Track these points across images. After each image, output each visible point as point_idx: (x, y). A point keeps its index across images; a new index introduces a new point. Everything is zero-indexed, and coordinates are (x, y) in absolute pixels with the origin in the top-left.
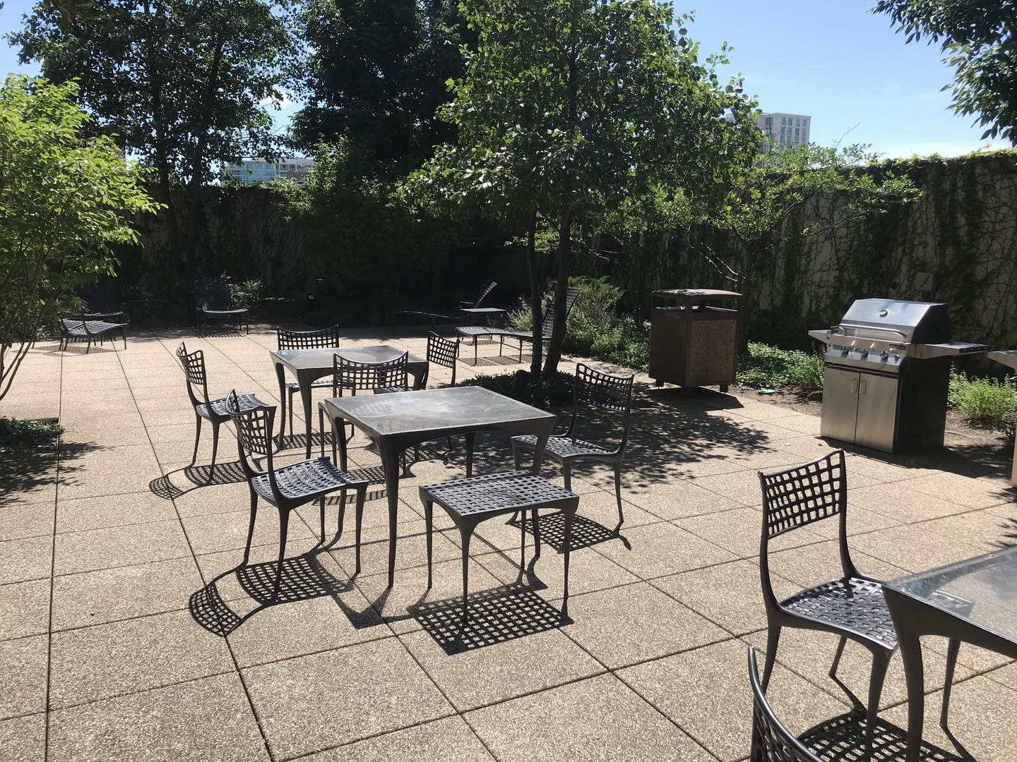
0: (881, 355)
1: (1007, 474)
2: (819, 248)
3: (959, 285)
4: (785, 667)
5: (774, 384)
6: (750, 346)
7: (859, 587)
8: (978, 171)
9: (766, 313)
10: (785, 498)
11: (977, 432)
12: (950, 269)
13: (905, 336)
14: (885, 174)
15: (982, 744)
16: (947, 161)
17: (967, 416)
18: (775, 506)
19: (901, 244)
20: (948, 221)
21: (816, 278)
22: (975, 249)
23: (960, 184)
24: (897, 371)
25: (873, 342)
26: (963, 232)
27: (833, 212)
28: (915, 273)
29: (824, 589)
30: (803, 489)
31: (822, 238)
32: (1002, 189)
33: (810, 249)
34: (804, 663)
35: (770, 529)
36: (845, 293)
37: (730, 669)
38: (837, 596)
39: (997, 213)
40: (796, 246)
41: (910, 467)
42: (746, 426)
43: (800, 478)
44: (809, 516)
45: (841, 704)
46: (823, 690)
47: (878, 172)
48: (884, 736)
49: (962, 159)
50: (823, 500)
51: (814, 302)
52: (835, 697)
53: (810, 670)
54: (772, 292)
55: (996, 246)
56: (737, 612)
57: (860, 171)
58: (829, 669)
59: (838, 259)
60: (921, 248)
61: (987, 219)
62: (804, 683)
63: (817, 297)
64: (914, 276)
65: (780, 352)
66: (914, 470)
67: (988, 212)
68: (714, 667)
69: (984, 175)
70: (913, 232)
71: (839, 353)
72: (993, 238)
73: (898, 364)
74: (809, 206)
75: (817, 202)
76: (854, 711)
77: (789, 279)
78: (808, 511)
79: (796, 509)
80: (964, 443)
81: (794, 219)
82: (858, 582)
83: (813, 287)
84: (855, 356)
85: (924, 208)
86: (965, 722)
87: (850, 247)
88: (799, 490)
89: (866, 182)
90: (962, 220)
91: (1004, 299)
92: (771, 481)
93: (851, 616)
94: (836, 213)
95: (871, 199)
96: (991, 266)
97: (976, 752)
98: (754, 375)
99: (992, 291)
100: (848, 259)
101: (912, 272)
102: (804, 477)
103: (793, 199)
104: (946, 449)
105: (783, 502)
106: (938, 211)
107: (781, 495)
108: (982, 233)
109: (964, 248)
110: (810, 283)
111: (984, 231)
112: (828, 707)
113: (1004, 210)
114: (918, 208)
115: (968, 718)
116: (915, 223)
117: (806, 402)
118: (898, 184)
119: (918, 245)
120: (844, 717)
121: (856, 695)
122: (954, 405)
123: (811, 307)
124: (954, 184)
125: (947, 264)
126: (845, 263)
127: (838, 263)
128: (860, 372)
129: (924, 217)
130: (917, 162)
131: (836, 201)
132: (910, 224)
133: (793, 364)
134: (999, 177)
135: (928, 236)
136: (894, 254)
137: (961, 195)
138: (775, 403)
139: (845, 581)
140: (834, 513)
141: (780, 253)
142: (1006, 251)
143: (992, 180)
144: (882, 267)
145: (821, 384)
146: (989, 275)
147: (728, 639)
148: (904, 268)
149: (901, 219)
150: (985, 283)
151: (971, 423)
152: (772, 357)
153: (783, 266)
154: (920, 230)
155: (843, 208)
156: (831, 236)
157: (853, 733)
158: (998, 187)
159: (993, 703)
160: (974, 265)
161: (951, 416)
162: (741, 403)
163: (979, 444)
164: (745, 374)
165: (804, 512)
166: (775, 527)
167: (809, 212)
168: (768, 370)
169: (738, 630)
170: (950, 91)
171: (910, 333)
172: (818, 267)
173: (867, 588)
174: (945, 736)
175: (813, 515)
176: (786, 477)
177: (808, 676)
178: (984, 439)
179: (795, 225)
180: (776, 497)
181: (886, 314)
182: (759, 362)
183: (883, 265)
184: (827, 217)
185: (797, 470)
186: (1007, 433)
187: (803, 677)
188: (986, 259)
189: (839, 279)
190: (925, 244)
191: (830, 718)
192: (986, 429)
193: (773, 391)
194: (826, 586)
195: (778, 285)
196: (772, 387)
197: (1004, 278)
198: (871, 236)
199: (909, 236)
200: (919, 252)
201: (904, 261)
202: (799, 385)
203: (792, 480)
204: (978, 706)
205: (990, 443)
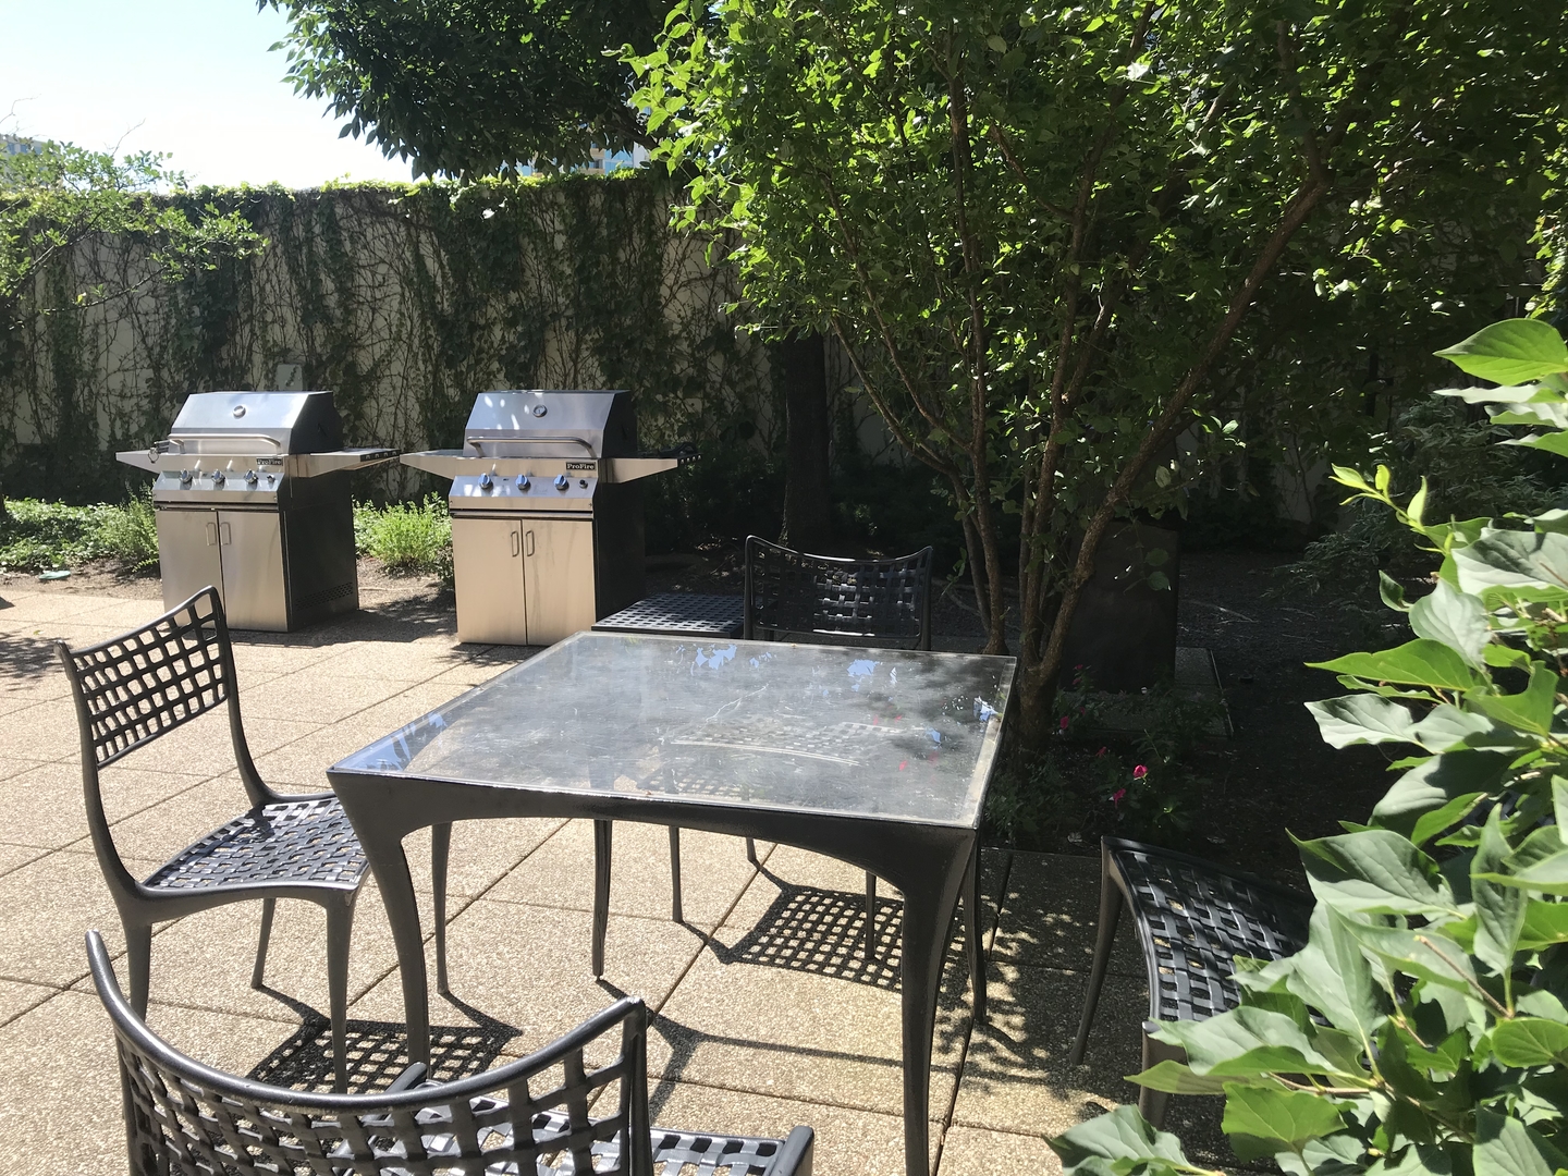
0: (246, 478)
1: (451, 627)
2: (112, 332)
3: (340, 382)
4: (170, 1004)
5: (68, 562)
6: (9, 504)
7: (281, 816)
8: (339, 210)
9: (30, 450)
10: (120, 690)
11: (401, 582)
12: (324, 358)
13: (278, 444)
14: (203, 208)
15: (501, 995)
16: (295, 195)
17: (383, 563)
18: (103, 707)
19: (246, 322)
20: (309, 286)
21: (115, 383)
22: (353, 327)
23: (317, 229)
24: (275, 500)
25: (229, 458)
26: (332, 301)
27: (125, 271)
28: (275, 365)
29: (221, 837)
30: (152, 668)
31: (113, 315)
32: (375, 238)
33: (95, 332)
34: (205, 985)
35: (100, 750)
36: (168, 404)
37: (61, 1050)
38: (246, 841)
39: (374, 274)
40: (67, 332)
41: (318, 645)
42: (24, 635)
43: (144, 650)
44: (173, 716)
45: (281, 1025)
46: (246, 1015)
47: (194, 206)
48: (361, 1045)
49: (314, 193)
50: (194, 682)
51: (118, 423)
52: (269, 1018)
53: (217, 991)
54: (36, 412)
55: (380, 323)
56: (57, 946)
57: (161, 203)
58: (250, 977)
59: (150, 350)
60: (277, 327)
61: (362, 282)
62: (209, 1017)
63: (121, 414)
64: (274, 371)
65: (70, 510)
66: (324, 649)
67: (362, 271)
68: (26, 1059)
69: (348, 217)
70: (262, 303)
71: (177, 483)
72: (374, 311)
73: (275, 487)
74: (79, 260)
75: (95, 253)
76: (307, 1024)
77: (65, 386)
78: (169, 706)
79: (145, 706)
80: (387, 599)
81: (56, 283)
82: (277, 809)
83: (113, 399)
84: (203, 486)
85: (272, 266)
86: (472, 973)
87: (165, 328)
88: (145, 671)
89: (173, 220)
90: (329, 285)
91: (403, 398)
92: (85, 663)
93: (276, 864)
94: (131, 272)
95: (188, 247)
96: (379, 350)
97: (496, 1010)
98: (26, 551)
99: (384, 386)
100: (164, 349)
101: (271, 365)
102: (151, 646)
103: (49, 242)
104: (364, 612)
105: (116, 697)
106: (293, 271)
107: (112, 686)
108: (359, 303)
109: (338, 325)
110: (103, 391)
111: (361, 300)
112: (260, 1039)
113: (382, 269)
114: (263, 266)
115: (474, 965)
116: (262, 289)
117: (131, 582)
118: (228, 226)
119: (273, 322)
120: (289, 1043)
121: (302, 1000)
122: (364, 551)
123: (113, 432)
124: (308, 229)
125: (319, 350)
126: (161, 355)
127: (149, 356)
128: (217, 510)
129: (274, 279)
130: (248, 192)
131: (127, 251)
132: (255, 290)
133: (98, 525)
134: (368, 221)
135: (285, 309)
136: (238, 338)
137: (321, 247)
138: (76, 591)
139: (255, 813)
140: (217, 701)
141: (40, 343)
142: (394, 329)
143: (360, 225)
144: (222, 359)
145: (153, 547)
146: (376, 365)
147: (48, 998)
148: (258, 358)
149: (240, 282)
150: (374, 376)
151: (390, 572)
152: (56, 520)
153: (50, 365)
154: (271, 300)
155: (142, 264)
156: (129, 311)
157: (308, 1063)
158: (369, 237)
159: (503, 932)
160: (355, 350)
161: (362, 566)
162: (8, 599)
163: (406, 597)
164: (8, 551)
165: (162, 709)
166: (109, 744)
167: (82, 271)
168: (49, 538)
169: (65, 975)
170: (283, 53)
171: (285, 440)
172: (114, 364)
173: (295, 814)
174: (449, 1005)
175: (179, 710)
176: (116, 652)
177: (215, 1004)
178: (411, 589)
179: (60, 292)
180: (101, 691)
181: (244, 413)
182: (30, 529)
183: (225, 356)
184: (117, 278)
185: (135, 636)
186: (440, 575)
187: (207, 1009)
188: (369, 342)
189: (156, 382)
190: (283, 322)
191: (264, 1056)
192: (411, 576)
193: (67, 573)
194: (223, 831)
195: (46, 400)
196: (64, 567)
197: (397, 367)
198: (197, 311)
199: (257, 309)
200: (275, 333)
201: (255, 348)
202: (113, 557)
203: (128, 656)
204: (483, 945)
205: (419, 594)
